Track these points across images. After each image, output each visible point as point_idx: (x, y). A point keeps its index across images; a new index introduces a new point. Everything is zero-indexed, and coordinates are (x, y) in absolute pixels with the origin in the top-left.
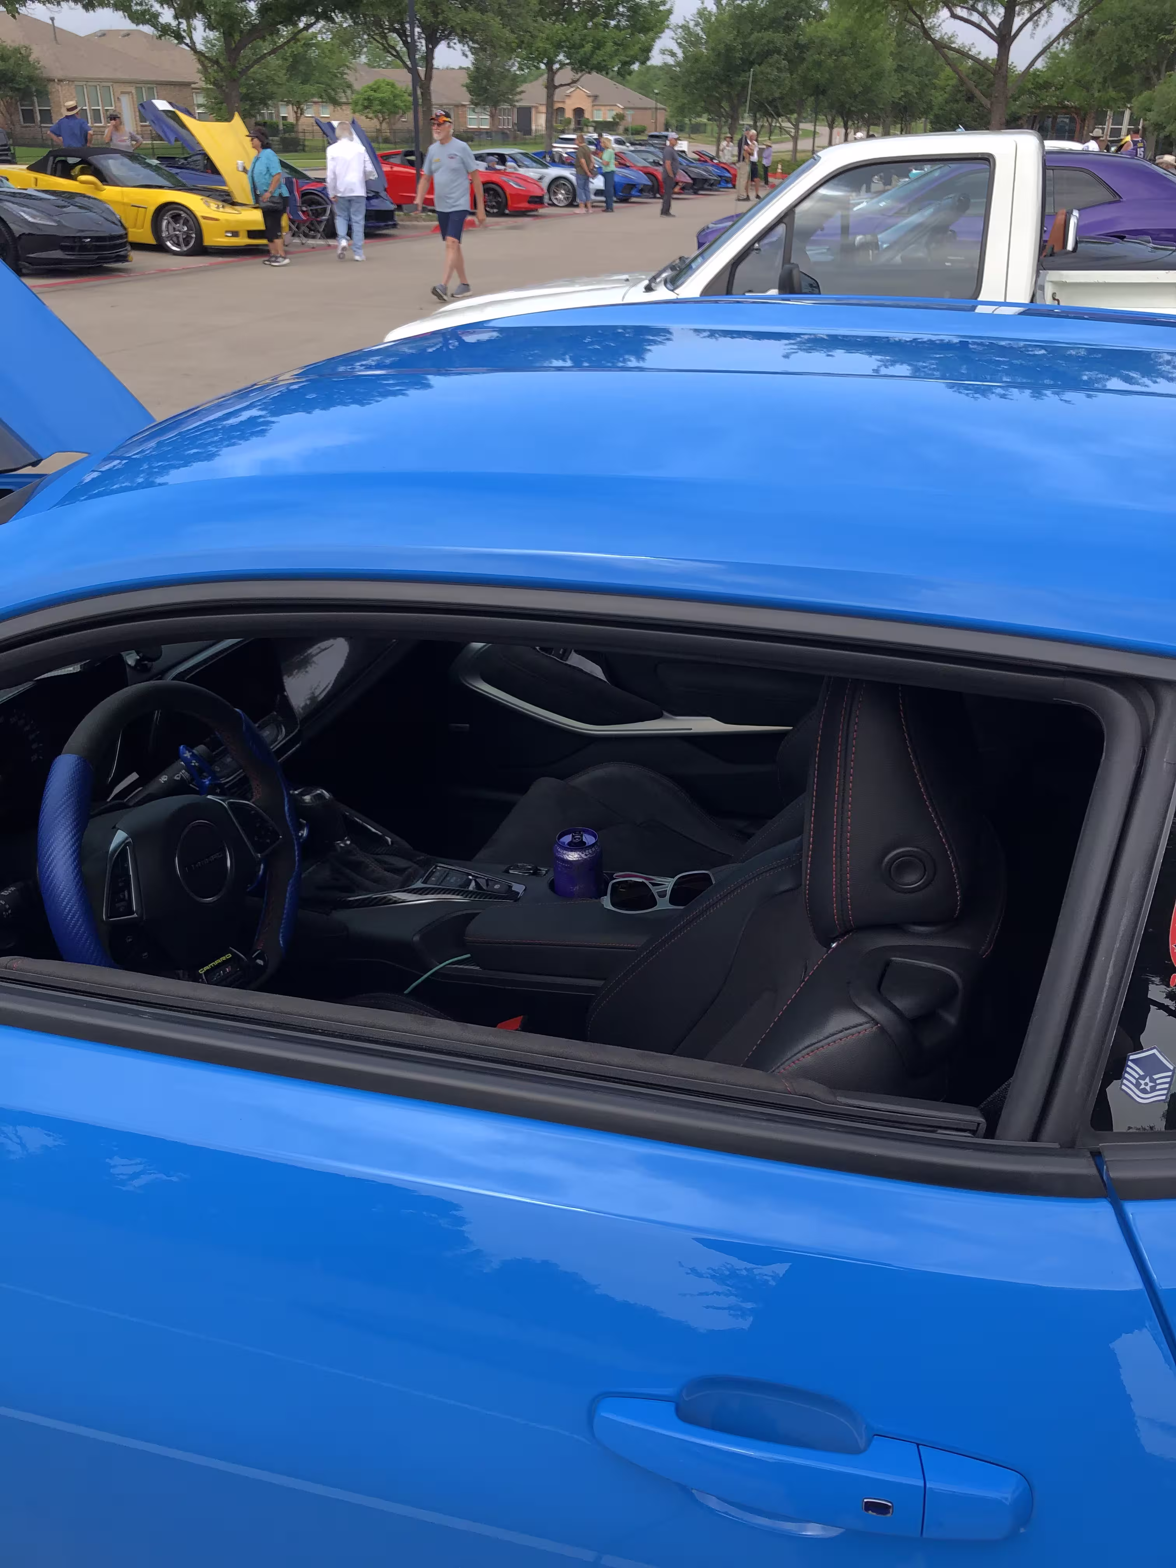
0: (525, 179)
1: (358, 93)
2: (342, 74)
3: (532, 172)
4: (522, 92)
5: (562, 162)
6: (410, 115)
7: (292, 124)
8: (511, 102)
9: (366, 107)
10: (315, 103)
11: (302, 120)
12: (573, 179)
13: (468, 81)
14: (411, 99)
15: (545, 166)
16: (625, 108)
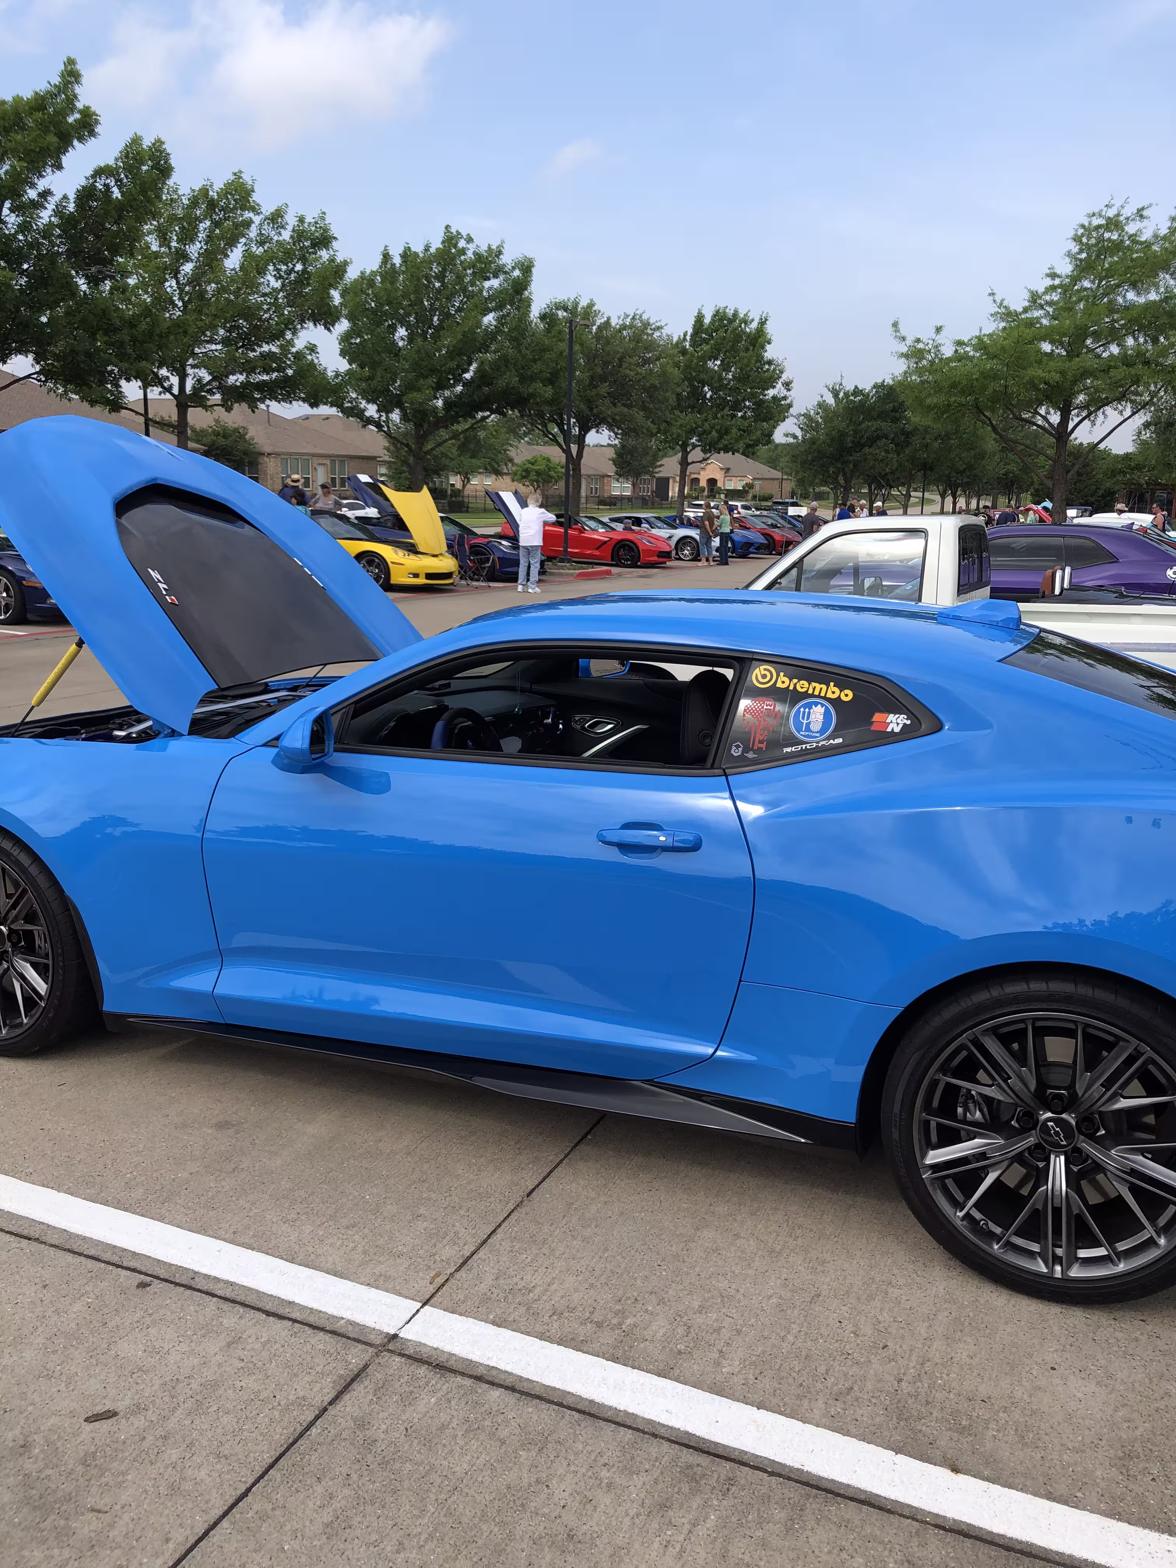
0: (657, 538)
1: (517, 465)
2: (505, 451)
3: (663, 533)
4: (661, 466)
5: (690, 524)
6: (562, 484)
7: (459, 490)
8: (652, 474)
9: (524, 477)
10: (480, 473)
11: (468, 486)
12: (697, 537)
13: (614, 456)
14: (563, 470)
15: (676, 528)
16: (754, 479)
